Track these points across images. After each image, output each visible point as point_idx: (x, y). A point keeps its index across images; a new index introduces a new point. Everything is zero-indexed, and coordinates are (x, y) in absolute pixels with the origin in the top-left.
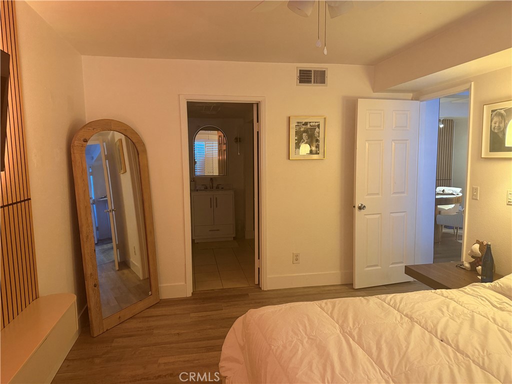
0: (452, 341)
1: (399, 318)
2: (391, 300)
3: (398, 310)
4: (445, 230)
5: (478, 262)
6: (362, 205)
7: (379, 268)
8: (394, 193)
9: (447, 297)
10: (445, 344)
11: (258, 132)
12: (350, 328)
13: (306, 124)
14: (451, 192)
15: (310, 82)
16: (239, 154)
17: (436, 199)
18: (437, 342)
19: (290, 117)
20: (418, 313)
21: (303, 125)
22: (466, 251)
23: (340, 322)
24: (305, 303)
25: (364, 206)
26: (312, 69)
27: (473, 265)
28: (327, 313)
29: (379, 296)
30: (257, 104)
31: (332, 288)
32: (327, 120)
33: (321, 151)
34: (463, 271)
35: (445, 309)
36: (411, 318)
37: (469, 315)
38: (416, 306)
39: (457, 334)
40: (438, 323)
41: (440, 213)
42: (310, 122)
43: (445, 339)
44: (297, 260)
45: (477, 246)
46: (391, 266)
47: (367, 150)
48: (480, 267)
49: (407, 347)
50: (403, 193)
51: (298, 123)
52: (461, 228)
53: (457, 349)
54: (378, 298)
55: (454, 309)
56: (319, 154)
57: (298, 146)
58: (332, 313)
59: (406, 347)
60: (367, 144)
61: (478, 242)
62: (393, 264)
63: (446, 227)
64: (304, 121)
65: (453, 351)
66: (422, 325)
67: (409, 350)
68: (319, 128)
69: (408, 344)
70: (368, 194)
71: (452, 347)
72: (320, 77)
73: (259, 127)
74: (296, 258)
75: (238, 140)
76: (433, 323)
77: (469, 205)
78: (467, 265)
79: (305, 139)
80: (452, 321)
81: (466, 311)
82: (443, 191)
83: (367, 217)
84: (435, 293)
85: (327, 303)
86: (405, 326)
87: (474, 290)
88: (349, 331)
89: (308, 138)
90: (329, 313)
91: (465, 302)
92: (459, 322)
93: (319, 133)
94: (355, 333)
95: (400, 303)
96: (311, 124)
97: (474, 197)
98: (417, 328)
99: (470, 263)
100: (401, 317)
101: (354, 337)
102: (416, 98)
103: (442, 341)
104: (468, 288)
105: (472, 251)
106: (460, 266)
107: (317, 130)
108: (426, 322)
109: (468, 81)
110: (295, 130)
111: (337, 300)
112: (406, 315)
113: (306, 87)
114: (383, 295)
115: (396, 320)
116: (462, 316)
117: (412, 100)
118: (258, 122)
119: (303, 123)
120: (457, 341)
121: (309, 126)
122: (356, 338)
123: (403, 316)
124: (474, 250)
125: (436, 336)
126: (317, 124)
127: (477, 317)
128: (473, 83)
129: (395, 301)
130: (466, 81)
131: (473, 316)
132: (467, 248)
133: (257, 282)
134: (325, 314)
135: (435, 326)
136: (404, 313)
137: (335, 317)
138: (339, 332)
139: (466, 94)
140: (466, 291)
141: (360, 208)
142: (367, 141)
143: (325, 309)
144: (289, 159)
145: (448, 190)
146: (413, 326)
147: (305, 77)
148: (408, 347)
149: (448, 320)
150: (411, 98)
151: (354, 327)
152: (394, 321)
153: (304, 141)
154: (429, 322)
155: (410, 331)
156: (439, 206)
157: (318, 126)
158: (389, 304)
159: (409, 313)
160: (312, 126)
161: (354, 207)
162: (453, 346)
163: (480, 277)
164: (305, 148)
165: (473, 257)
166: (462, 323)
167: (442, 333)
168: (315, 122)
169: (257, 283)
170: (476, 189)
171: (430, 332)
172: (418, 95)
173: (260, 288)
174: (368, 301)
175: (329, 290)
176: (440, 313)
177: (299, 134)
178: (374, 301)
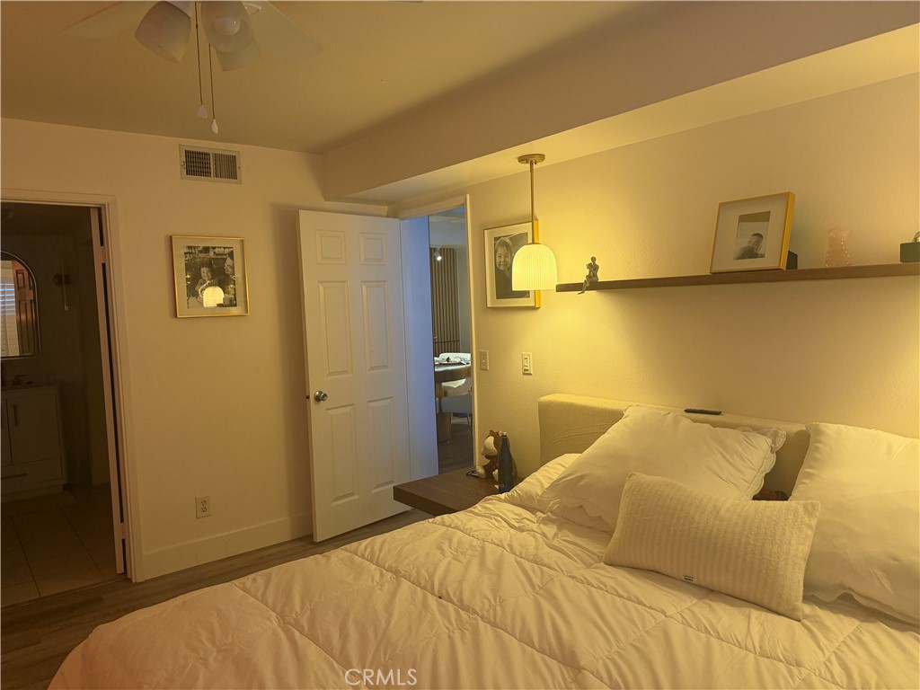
0: (454, 594)
1: (377, 577)
2: (366, 548)
3: (377, 564)
4: (455, 421)
5: (494, 464)
6: (321, 393)
7: (356, 497)
8: (372, 368)
9: (450, 526)
10: (445, 602)
11: (104, 265)
12: (297, 613)
13: (206, 250)
14: (458, 360)
15: (207, 174)
16: (66, 308)
17: (436, 374)
18: (432, 600)
19: (171, 237)
20: (406, 562)
21: (200, 252)
22: (479, 450)
23: (279, 606)
24: (214, 587)
25: (325, 395)
26: (210, 152)
27: (488, 469)
28: (255, 597)
29: (348, 546)
30: (99, 210)
31: (275, 550)
32: (246, 244)
33: (240, 299)
34: (476, 481)
35: (446, 547)
36: (396, 572)
37: (478, 548)
38: (405, 549)
39: (461, 582)
40: (435, 570)
41: (446, 394)
42: (214, 248)
43: (444, 594)
44: (204, 510)
45: (491, 440)
46: (374, 491)
47: (322, 299)
48: (497, 471)
49: (388, 622)
50: (386, 366)
51: (189, 247)
52: (471, 415)
53: (462, 605)
54: (346, 550)
55: (460, 542)
56: (235, 305)
57: (193, 291)
58: (263, 595)
59: (385, 622)
60: (321, 288)
61: (492, 433)
62: (377, 486)
63: (456, 415)
64: (202, 245)
65: (455, 609)
66: (412, 580)
67: (390, 627)
68: (232, 258)
69: (390, 615)
70: (330, 374)
71: (454, 604)
72: (228, 167)
73: (106, 254)
74: (203, 506)
75: (63, 280)
76: (427, 572)
77: (478, 378)
78: (480, 470)
79: (206, 278)
80: (457, 563)
81: (475, 542)
82: (448, 359)
83: (329, 411)
84: (433, 522)
85: (255, 580)
86: (386, 587)
87: (486, 508)
88: (295, 620)
89: (213, 278)
90: (259, 595)
91: (474, 528)
92: (464, 561)
93: (233, 267)
94: (304, 622)
95: (381, 550)
96: (216, 250)
97: (483, 367)
98: (405, 584)
99: (484, 467)
100: (382, 574)
101: (302, 627)
102: (393, 214)
103: (440, 598)
104: (478, 507)
105: (485, 448)
106: (472, 474)
107: (229, 261)
108: (418, 573)
109: (462, 193)
110: (184, 262)
111: (274, 569)
112: (389, 570)
113: (199, 183)
114: (353, 544)
115: (372, 581)
116: (469, 552)
117: (388, 216)
118: (102, 244)
119: (200, 249)
120: (461, 593)
121: (211, 254)
122: (306, 629)
123: (384, 571)
124: (488, 447)
125: (433, 593)
126: (227, 251)
127: (489, 547)
128: (468, 196)
129: (373, 548)
130: (459, 191)
131: (483, 548)
132: (479, 443)
133: (120, 570)
134: (251, 599)
135: (431, 577)
136: (387, 566)
137: (270, 602)
138: (276, 624)
139: (460, 212)
140: (476, 511)
141: (318, 399)
142: (320, 282)
143: (252, 590)
144: (176, 316)
145: (454, 357)
146: (399, 584)
147: (197, 164)
148: (390, 622)
149: (449, 563)
150: (386, 214)
151: (302, 609)
152: (370, 582)
153: (205, 282)
154: (423, 572)
155: (393, 595)
156: (444, 384)
157: (231, 255)
158: (363, 556)
159: (394, 565)
160: (217, 255)
161: (308, 397)
162: (456, 602)
163: (497, 486)
164: (213, 296)
165: (487, 457)
166: (468, 563)
167: (441, 584)
168: (224, 248)
169: (123, 571)
170: (485, 354)
171: (424, 588)
172: (396, 209)
173: (130, 580)
174: (329, 557)
175: (269, 555)
176: (439, 554)
177: (193, 269)
178: (338, 555)
